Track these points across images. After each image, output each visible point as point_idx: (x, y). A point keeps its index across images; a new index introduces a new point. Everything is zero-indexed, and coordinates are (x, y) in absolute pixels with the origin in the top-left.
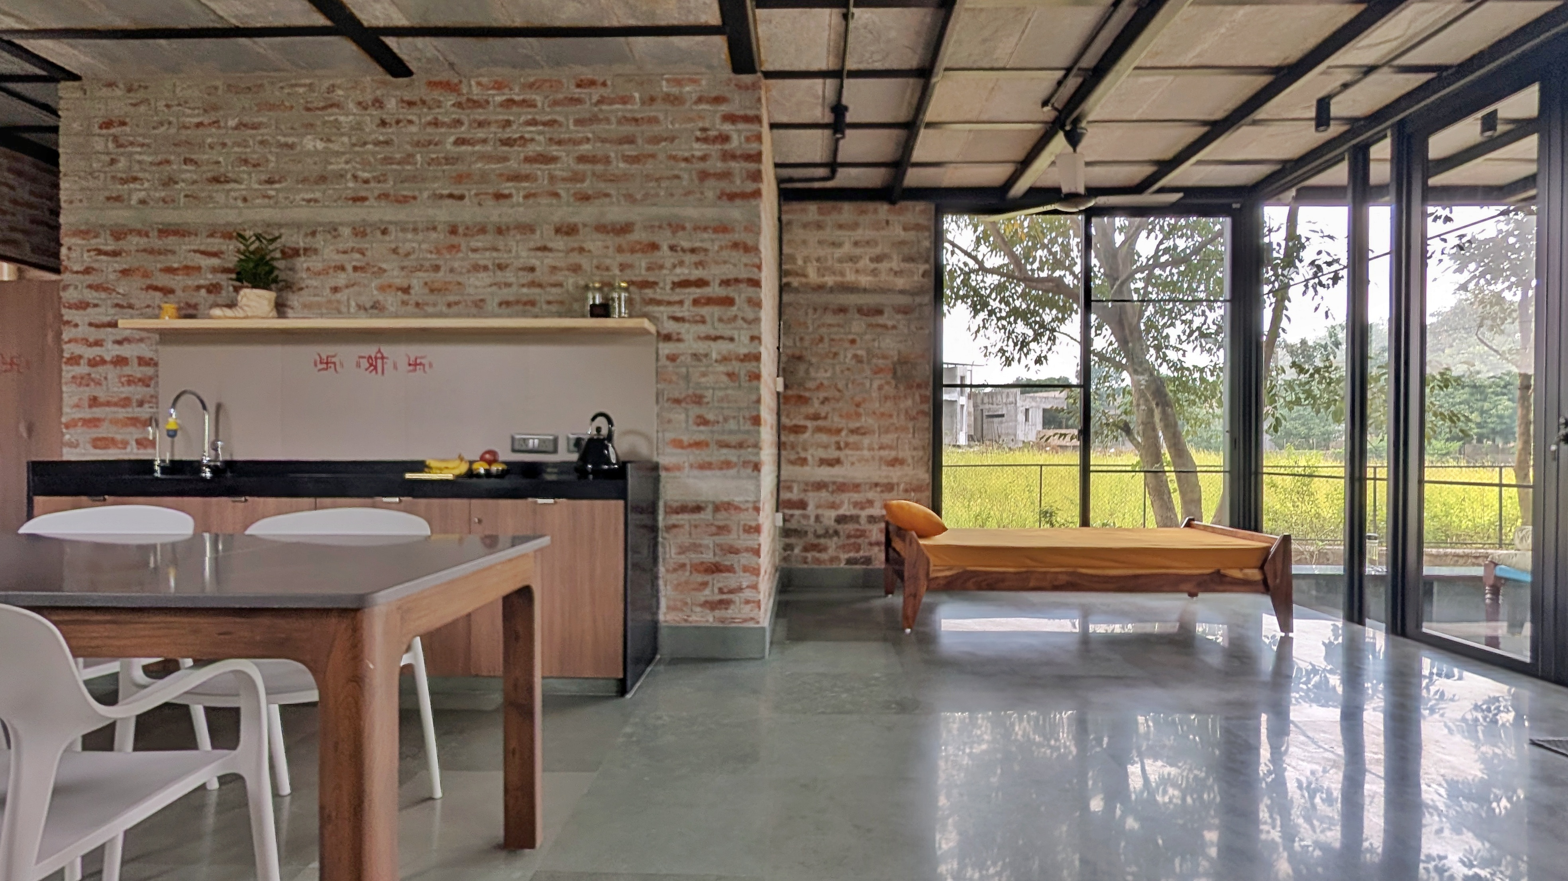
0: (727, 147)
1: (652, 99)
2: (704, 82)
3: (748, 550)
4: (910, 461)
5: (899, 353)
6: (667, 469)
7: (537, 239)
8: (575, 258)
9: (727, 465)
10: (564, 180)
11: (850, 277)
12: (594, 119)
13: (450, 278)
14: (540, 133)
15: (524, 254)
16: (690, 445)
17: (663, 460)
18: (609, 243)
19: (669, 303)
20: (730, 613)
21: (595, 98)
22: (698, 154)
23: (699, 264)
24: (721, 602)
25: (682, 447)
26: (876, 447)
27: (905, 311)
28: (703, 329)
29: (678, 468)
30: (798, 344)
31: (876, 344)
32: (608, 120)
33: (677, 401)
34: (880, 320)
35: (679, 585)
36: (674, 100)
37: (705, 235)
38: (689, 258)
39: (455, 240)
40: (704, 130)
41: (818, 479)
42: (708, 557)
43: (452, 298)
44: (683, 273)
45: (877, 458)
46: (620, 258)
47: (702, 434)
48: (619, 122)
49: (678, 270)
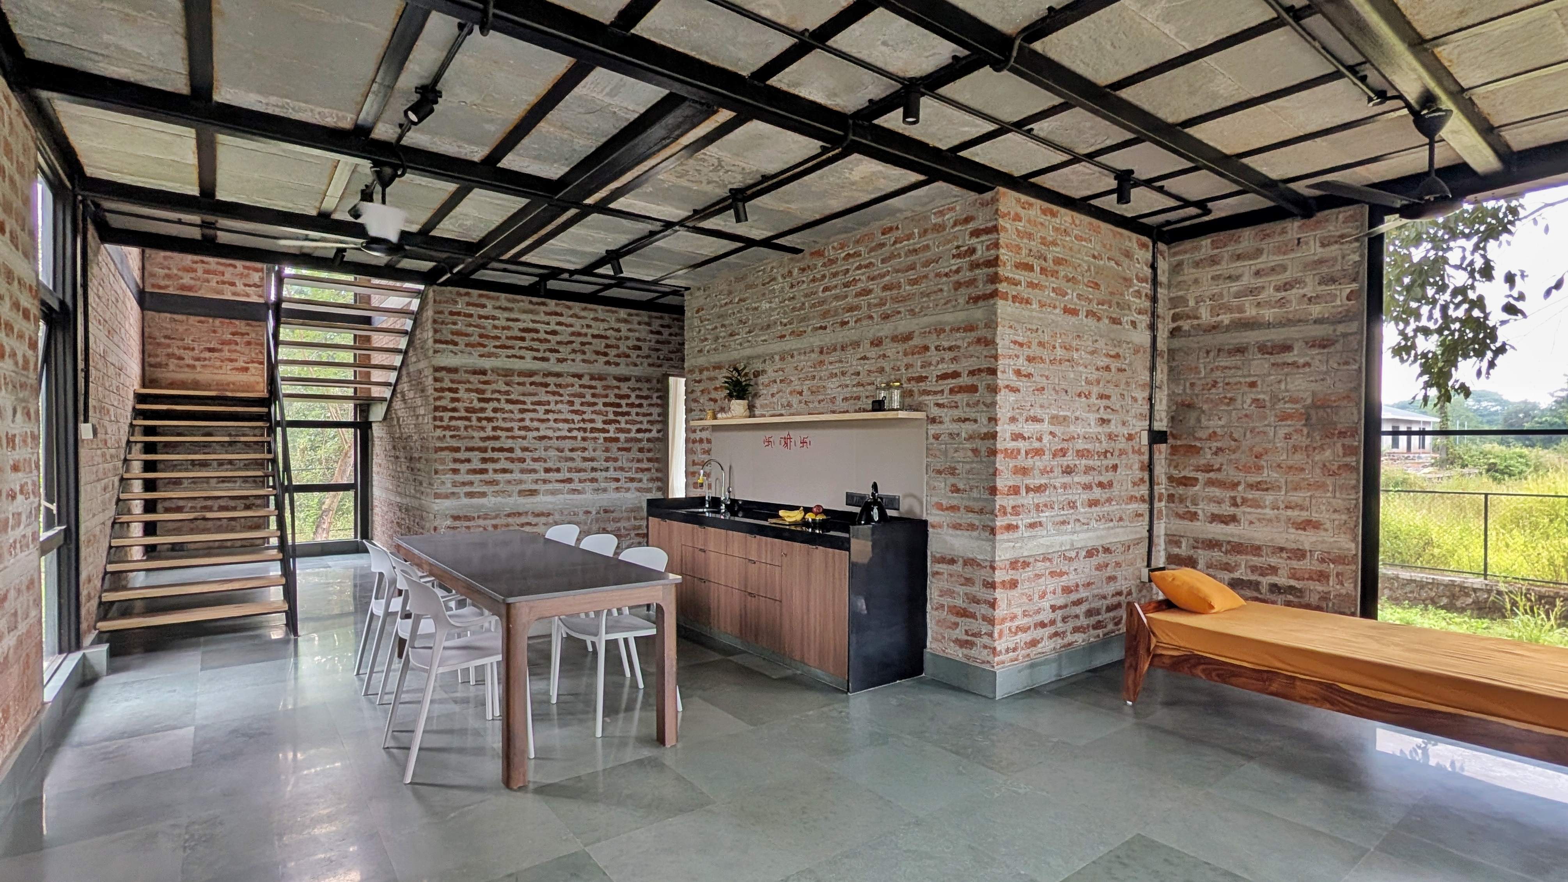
0: (974, 258)
1: (926, 231)
2: (958, 208)
3: (986, 602)
4: (1328, 525)
5: (1314, 394)
6: (933, 527)
7: (861, 352)
8: (882, 363)
9: (972, 527)
10: (876, 305)
11: (1251, 312)
12: (892, 257)
13: (821, 383)
14: (863, 274)
15: (854, 363)
16: (947, 509)
17: (931, 519)
18: (900, 349)
19: (936, 393)
20: (973, 652)
21: (893, 239)
22: (954, 268)
23: (954, 359)
24: (967, 642)
25: (942, 510)
26: (1282, 506)
27: (1323, 344)
28: (957, 413)
29: (940, 526)
30: (1188, 391)
31: (1283, 386)
32: (899, 255)
33: (939, 472)
34: (1289, 357)
35: (939, 621)
36: (939, 228)
37: (958, 335)
38: (948, 355)
39: (822, 357)
40: (958, 247)
41: (1210, 536)
42: (959, 602)
43: (821, 397)
44: (944, 368)
45: (1283, 518)
46: (906, 360)
47: (955, 500)
48: (906, 256)
49: (940, 366)
